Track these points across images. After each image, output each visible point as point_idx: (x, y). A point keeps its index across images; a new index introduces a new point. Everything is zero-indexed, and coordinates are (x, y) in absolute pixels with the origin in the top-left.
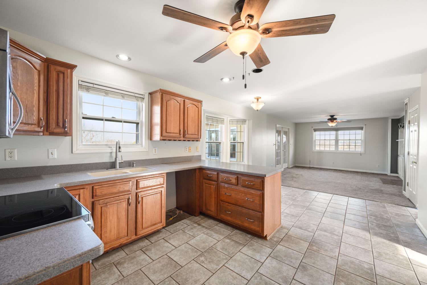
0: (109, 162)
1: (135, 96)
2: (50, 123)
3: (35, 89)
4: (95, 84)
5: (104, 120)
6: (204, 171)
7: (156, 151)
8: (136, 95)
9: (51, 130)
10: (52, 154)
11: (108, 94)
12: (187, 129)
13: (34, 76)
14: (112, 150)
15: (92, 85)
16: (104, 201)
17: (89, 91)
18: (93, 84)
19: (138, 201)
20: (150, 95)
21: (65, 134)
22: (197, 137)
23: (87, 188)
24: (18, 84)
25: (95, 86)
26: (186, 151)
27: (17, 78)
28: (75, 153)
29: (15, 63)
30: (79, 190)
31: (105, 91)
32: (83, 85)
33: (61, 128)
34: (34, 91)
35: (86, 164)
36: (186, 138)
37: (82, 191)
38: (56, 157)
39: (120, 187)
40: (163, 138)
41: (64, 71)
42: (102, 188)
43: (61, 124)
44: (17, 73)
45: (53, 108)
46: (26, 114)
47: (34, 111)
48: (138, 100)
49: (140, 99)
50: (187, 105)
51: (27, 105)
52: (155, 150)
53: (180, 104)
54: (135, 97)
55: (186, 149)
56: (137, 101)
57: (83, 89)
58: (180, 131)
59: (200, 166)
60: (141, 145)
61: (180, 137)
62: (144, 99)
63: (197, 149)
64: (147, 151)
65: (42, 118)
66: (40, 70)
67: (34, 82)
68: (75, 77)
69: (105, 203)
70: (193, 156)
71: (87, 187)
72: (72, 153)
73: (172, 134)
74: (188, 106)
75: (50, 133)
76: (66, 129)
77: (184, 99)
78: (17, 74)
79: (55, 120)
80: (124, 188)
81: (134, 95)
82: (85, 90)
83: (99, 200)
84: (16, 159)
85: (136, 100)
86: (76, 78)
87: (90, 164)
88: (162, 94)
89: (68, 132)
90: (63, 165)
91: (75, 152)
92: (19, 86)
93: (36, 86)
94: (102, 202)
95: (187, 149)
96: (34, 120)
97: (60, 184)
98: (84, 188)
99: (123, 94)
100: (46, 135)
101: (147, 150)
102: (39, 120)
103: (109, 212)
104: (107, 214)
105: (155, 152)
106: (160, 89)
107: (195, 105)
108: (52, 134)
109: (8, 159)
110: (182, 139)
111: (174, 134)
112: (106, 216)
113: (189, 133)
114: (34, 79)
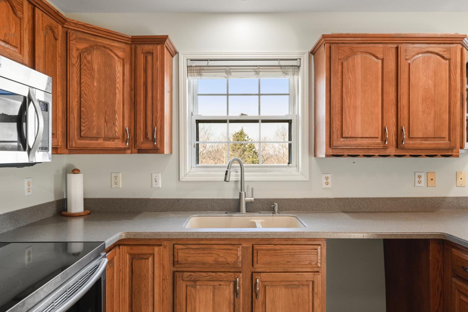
0: (232, 199)
1: (281, 66)
2: (137, 135)
3: (117, 88)
4: (210, 60)
5: (228, 121)
6: (453, 250)
7: (329, 181)
8: (283, 63)
9: (138, 146)
10: (156, 182)
11: (230, 72)
12: (406, 124)
13: (115, 69)
14: (237, 177)
15: (205, 63)
16: (191, 275)
17: (201, 75)
18: (207, 60)
19: (255, 292)
20: (313, 56)
21: (157, 150)
22: (447, 147)
23: (166, 246)
24: (94, 84)
25: (211, 63)
26: (417, 184)
27: (93, 75)
28: (182, 180)
29: (90, 56)
30: (152, 247)
31: (225, 68)
32: (194, 67)
33: (151, 141)
34: (115, 90)
35: (197, 199)
36: (404, 149)
37: (156, 249)
38: (160, 187)
39: (218, 255)
40: (334, 150)
41: (153, 50)
42: (187, 251)
43: (150, 136)
44: (93, 68)
45: (141, 112)
46: (106, 125)
47: (115, 119)
48: (286, 73)
49: (291, 70)
50: (406, 60)
51: (106, 112)
52: (327, 178)
53: (383, 60)
54: (280, 68)
55: (417, 179)
56: (284, 75)
57: (194, 72)
58: (384, 131)
59: (443, 235)
60: (296, 168)
61: (385, 148)
62: (299, 67)
63: (459, 180)
64: (307, 181)
65: (127, 129)
66: (124, 58)
67: (116, 77)
68: (182, 56)
69: (192, 279)
70: (444, 199)
71: (165, 243)
72: (179, 180)
73: (359, 141)
74: (409, 61)
75: (138, 150)
76: (155, 143)
77: (395, 46)
78: (93, 70)
79: (143, 129)
80: (225, 258)
81: (277, 64)
82: (196, 74)
83: (183, 272)
84: (121, 187)
85: (281, 73)
86: (184, 57)
87: (203, 200)
88: (330, 47)
89: (159, 146)
90: (168, 199)
91: (182, 178)
92: (95, 87)
93: (118, 82)
94: (187, 277)
95: (420, 177)
96: (115, 132)
97: (127, 233)
98: (161, 245)
99: (256, 66)
100: (134, 153)
101: (308, 179)
102: (124, 131)
103: (199, 300)
104: (195, 301)
105: (327, 184)
106: (324, 36)
107: (438, 54)
108: (140, 151)
109: (114, 186)
110: (392, 150)
111: (365, 141)
112: (193, 305)
113: (415, 134)
114: (116, 72)
